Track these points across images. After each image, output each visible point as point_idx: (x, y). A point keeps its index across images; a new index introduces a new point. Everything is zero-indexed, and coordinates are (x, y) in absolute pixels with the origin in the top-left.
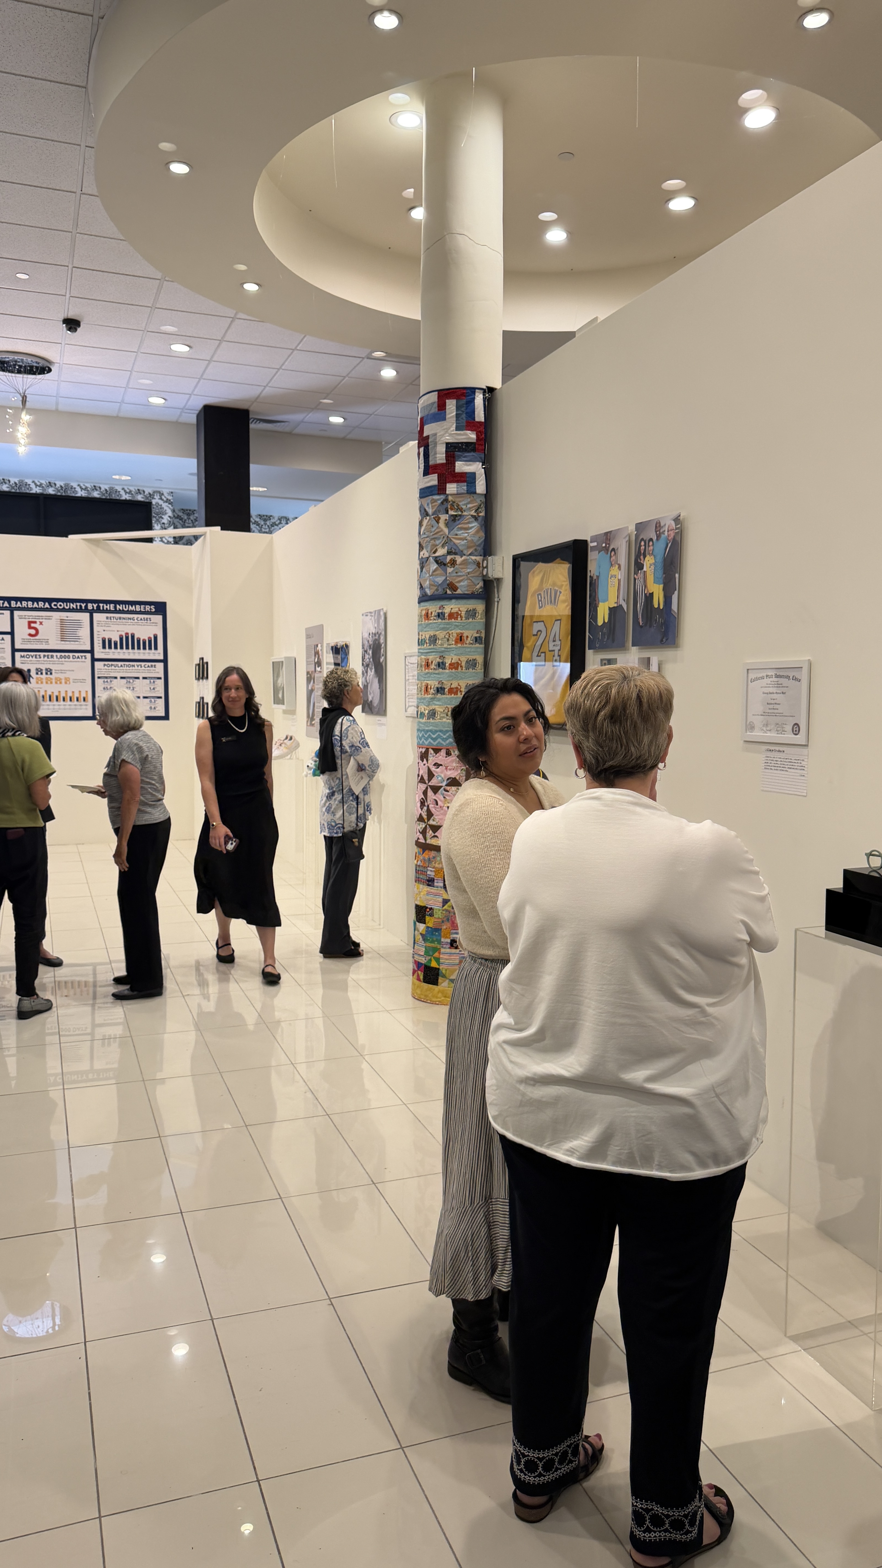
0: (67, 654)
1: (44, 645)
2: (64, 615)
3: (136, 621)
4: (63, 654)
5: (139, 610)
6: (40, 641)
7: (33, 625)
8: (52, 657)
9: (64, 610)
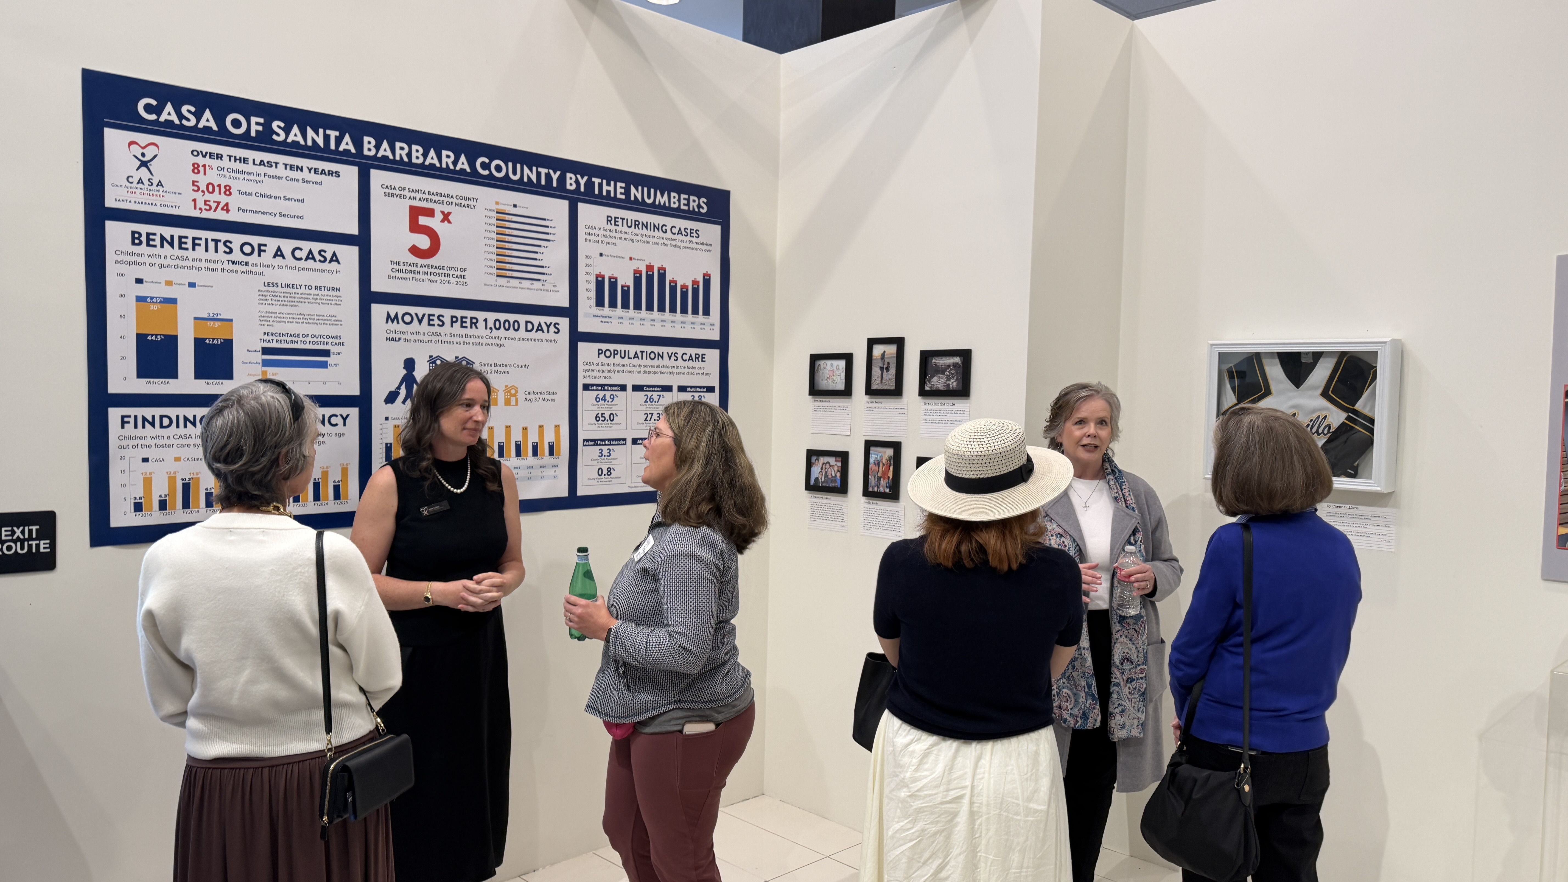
0: (512, 317)
1: (453, 286)
2: (507, 198)
3: (669, 235)
4: (502, 316)
5: (676, 206)
6: (442, 272)
7: (423, 220)
8: (474, 323)
9: (505, 184)
